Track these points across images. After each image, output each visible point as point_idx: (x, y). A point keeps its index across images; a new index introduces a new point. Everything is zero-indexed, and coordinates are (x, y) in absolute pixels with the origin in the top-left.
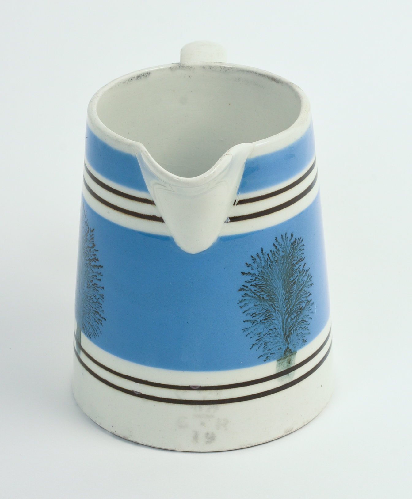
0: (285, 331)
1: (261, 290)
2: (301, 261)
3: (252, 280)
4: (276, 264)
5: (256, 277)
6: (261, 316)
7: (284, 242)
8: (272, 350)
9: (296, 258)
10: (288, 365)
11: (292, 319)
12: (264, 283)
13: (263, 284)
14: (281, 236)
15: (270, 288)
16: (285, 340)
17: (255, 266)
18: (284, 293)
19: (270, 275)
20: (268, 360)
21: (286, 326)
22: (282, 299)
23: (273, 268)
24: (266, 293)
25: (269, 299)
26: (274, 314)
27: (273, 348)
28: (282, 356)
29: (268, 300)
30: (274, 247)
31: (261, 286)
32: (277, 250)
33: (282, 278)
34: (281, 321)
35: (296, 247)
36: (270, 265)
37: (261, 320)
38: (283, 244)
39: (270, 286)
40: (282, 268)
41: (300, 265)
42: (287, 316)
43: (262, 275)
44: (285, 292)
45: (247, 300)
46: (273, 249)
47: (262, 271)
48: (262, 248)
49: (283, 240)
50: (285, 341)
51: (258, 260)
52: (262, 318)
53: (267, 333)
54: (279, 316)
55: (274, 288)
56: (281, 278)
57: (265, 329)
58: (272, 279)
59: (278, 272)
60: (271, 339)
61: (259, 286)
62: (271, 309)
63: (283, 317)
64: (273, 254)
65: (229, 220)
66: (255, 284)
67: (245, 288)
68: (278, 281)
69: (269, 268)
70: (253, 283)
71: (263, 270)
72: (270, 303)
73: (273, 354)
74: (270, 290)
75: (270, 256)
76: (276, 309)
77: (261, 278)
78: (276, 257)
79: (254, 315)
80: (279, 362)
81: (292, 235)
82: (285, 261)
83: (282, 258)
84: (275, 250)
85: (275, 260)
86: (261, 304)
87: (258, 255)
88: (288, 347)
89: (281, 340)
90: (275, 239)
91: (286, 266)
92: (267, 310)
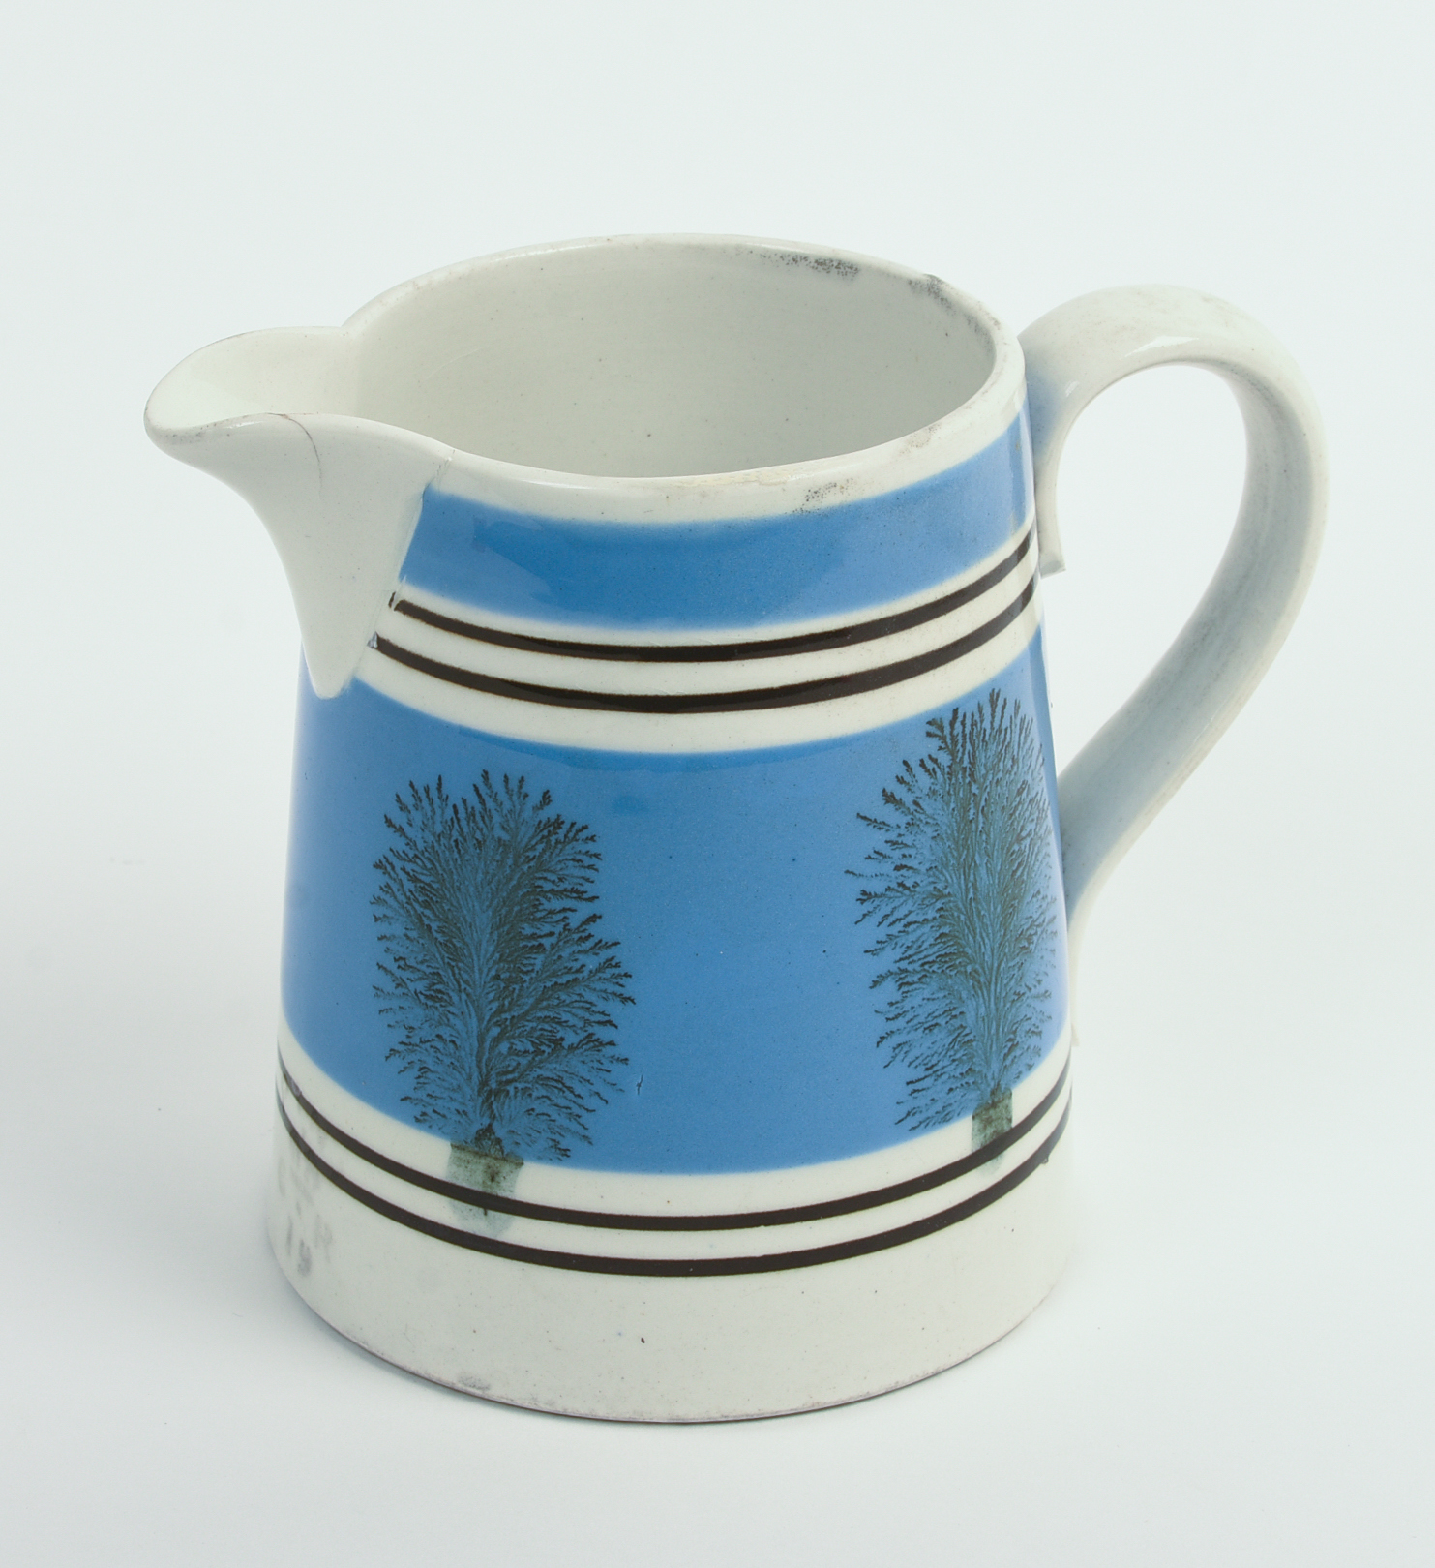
0: (484, 1071)
1: (426, 901)
2: (575, 898)
3: (407, 855)
4: (478, 851)
5: (417, 853)
6: (420, 979)
7: (510, 799)
8: (440, 1102)
9: (554, 877)
10: (489, 1183)
11: (512, 1051)
12: (435, 885)
13: (432, 888)
14: (503, 779)
15: (449, 910)
16: (480, 1100)
17: (417, 817)
18: (492, 955)
19: (454, 871)
20: (428, 1124)
21: (489, 1059)
22: (485, 970)
23: (467, 857)
24: (440, 920)
25: (446, 945)
26: (455, 998)
27: (442, 1098)
28: (469, 1141)
29: (441, 943)
30: (477, 797)
31: (426, 890)
32: (485, 810)
33: (491, 903)
34: (475, 1033)
35: (558, 842)
36: (456, 841)
37: (418, 991)
38: (507, 805)
39: (452, 905)
40: (495, 875)
41: (574, 907)
42: (495, 1031)
43: (432, 858)
44: (497, 956)
45: (391, 907)
46: (473, 800)
47: (433, 847)
48: (440, 779)
49: (508, 791)
50: (483, 1103)
51: (425, 803)
52: (420, 986)
53: (428, 1041)
54: (470, 1015)
55: (461, 918)
56: (487, 903)
57: (426, 1025)
58: (459, 889)
59: (479, 879)
60: (440, 1069)
61: (422, 885)
62: (447, 975)
63: (483, 1026)
64: (471, 816)
65: (375, 645)
66: (412, 873)
67: (389, 868)
68: (477, 908)
69: (455, 850)
70: (409, 867)
71: (436, 844)
72: (447, 955)
73: (439, 1114)
74: (450, 917)
75: (459, 816)
76: (463, 986)
77: (429, 866)
78: (478, 828)
79: (402, 963)
80: (458, 1154)
81: (546, 798)
82: (510, 862)
83: (500, 846)
84: (478, 807)
85: (473, 837)
86: (423, 944)
87: (427, 790)
88: (490, 1125)
89: (468, 1090)
90: (482, 776)
91: (511, 879)
92: (436, 971)
